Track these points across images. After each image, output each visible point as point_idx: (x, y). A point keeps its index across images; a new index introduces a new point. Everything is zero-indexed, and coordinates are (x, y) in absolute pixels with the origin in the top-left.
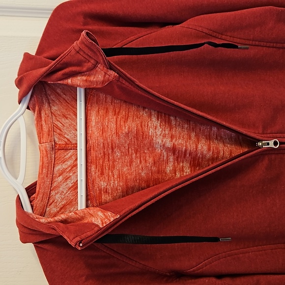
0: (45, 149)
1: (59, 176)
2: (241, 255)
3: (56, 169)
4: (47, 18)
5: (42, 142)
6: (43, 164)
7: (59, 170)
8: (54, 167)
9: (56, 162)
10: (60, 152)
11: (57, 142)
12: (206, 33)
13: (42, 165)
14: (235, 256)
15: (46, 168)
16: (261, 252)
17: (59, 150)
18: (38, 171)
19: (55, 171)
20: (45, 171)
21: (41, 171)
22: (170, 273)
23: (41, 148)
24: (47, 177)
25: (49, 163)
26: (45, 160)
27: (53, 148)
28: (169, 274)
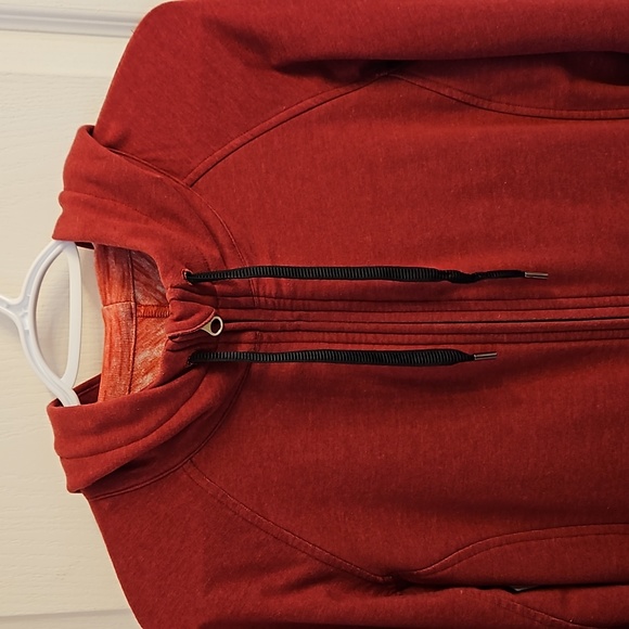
0: (116, 316)
1: (147, 373)
2: (533, 542)
3: (140, 357)
4: (126, 37)
5: (108, 302)
6: (111, 347)
7: (145, 360)
8: (134, 354)
9: (138, 345)
10: (146, 322)
11: (142, 302)
12: (457, 100)
13: (110, 351)
14: (522, 544)
15: (117, 357)
16: (574, 539)
17: (145, 317)
18: (102, 361)
19: (137, 362)
20: (115, 363)
21: (107, 363)
22: (383, 576)
23: (107, 313)
24: (120, 375)
25: (125, 345)
26: (116, 338)
27: (132, 314)
28: (381, 579)
